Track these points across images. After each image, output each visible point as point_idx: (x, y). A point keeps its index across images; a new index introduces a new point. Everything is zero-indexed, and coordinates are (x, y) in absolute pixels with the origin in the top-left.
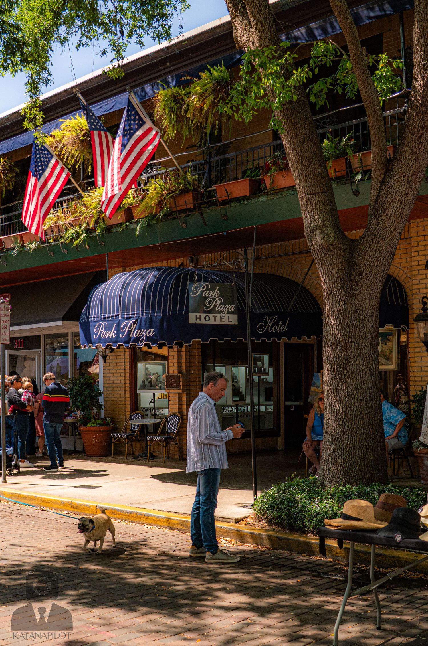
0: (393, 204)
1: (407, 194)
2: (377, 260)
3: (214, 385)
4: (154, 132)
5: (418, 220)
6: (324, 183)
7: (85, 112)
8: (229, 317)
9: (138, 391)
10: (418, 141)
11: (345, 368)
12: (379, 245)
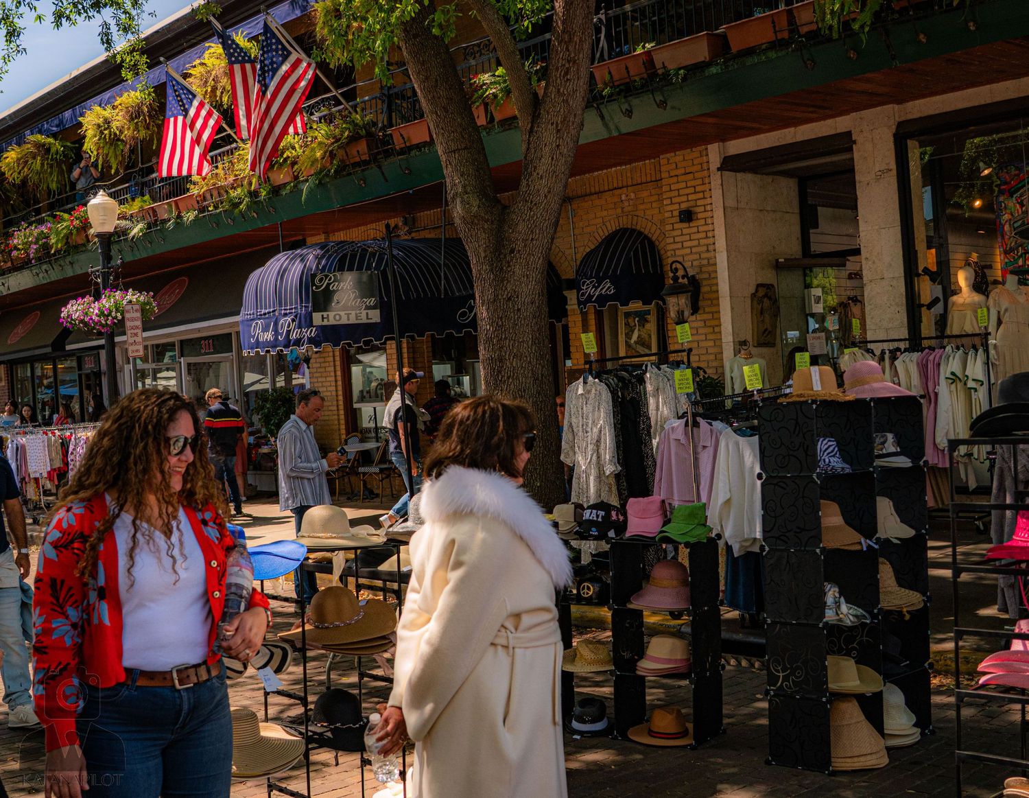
0: (543, 160)
1: (558, 146)
2: (532, 231)
3: (306, 404)
4: (304, 64)
5: (668, 155)
6: (466, 136)
7: (221, 40)
8: (367, 313)
9: (355, 406)
10: (564, 77)
11: (499, 372)
12: (532, 213)
